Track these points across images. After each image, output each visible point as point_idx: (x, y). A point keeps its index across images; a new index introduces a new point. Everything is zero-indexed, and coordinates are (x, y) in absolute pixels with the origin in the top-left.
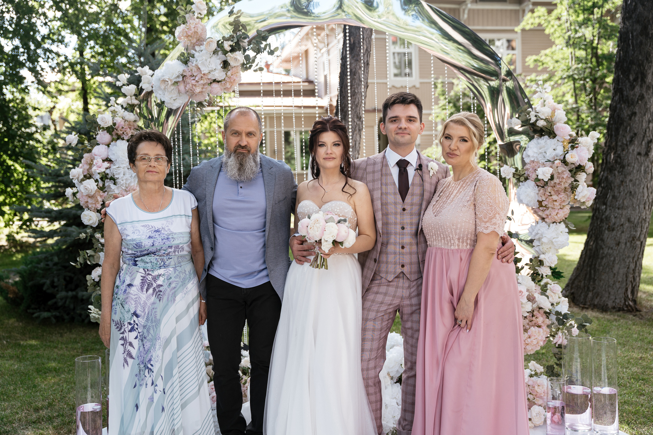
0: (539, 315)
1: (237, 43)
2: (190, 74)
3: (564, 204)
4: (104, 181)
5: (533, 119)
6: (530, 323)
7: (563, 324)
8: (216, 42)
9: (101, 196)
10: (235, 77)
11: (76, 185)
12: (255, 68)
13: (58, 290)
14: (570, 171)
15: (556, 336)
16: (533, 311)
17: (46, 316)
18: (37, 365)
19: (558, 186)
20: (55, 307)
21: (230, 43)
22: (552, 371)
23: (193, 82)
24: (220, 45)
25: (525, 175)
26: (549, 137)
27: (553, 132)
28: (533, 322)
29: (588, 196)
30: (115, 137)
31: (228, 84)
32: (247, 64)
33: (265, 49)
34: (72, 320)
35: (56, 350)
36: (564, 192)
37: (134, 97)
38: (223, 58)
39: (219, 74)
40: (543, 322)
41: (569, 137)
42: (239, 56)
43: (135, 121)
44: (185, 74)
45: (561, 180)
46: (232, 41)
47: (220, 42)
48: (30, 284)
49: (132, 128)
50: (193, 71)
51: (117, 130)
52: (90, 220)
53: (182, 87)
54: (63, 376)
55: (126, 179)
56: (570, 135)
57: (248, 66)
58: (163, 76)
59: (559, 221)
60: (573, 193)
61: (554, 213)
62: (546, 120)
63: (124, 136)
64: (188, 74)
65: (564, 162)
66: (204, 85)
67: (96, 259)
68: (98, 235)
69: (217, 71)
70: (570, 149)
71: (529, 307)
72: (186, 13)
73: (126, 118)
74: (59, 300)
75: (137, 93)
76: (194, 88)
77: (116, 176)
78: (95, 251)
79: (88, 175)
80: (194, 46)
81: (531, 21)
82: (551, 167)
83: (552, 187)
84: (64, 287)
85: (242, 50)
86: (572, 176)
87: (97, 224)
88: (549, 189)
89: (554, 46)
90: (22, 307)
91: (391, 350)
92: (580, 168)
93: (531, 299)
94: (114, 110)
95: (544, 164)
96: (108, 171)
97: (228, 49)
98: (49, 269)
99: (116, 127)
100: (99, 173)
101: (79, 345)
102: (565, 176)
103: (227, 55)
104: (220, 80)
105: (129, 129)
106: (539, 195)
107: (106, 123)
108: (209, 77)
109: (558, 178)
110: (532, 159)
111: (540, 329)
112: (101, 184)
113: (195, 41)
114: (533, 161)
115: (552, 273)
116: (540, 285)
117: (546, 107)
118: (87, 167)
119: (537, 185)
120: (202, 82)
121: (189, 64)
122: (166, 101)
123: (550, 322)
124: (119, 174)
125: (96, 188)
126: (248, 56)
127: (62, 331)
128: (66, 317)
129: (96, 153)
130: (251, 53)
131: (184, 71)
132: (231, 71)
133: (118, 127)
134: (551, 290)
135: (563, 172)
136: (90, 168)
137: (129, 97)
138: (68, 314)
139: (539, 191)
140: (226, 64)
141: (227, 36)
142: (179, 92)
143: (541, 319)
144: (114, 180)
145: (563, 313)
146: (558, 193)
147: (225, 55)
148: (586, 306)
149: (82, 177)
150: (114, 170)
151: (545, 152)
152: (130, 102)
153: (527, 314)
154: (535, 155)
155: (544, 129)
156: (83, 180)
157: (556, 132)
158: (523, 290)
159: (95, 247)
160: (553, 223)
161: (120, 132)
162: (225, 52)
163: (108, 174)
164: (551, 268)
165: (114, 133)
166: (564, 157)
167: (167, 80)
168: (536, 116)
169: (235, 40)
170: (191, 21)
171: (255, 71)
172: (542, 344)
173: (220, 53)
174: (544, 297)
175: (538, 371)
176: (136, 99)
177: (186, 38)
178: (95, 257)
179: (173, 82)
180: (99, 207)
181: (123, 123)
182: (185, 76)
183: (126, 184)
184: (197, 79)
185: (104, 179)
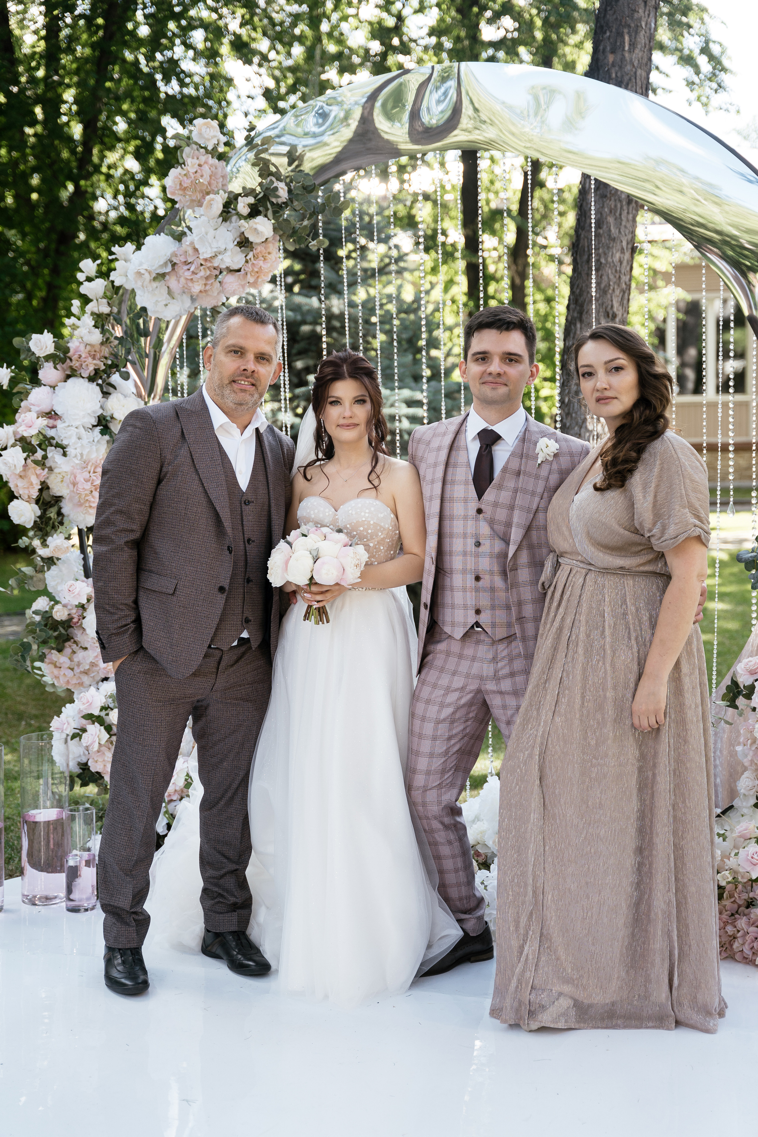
2: (183, 260)
4: (45, 450)
8: (221, 201)
9: (38, 476)
21: (251, 200)
23: (189, 274)
31: (249, 275)
37: (105, 301)
38: (240, 228)
39: (233, 258)
42: (263, 224)
44: (175, 261)
46: (256, 196)
49: (98, 356)
50: (188, 253)
51: (71, 360)
52: (23, 515)
53: (172, 282)
55: (83, 447)
58: (141, 264)
63: (82, 371)
64: (180, 259)
66: (207, 278)
68: (36, 543)
69: (229, 253)
75: (109, 294)
76: (190, 284)
77: (65, 442)
78: (35, 570)
87: (32, 524)
94: (74, 325)
96: (51, 433)
97: (245, 211)
99: (70, 355)
103: (243, 223)
104: (236, 267)
105: (90, 360)
107: (44, 349)
108: (216, 265)
113: (199, 196)
120: (202, 273)
121: (184, 240)
122: (148, 308)
124: (70, 437)
125: (23, 462)
126: (286, 222)
129: (32, 402)
131: (174, 254)
132: (254, 251)
133: (74, 355)
137: (95, 301)
140: (243, 241)
142: (170, 292)
144: (63, 448)
149: (12, 441)
150: (62, 432)
152: (96, 310)
161: (75, 364)
162: (239, 218)
163: (53, 438)
165: (64, 366)
167: (143, 271)
170: (191, 160)
176: (109, 304)
177: (181, 192)
178: (35, 579)
179: (154, 275)
180: (35, 494)
181: (82, 347)
182: (175, 263)
183: (82, 455)
184: (192, 269)
185: (43, 447)
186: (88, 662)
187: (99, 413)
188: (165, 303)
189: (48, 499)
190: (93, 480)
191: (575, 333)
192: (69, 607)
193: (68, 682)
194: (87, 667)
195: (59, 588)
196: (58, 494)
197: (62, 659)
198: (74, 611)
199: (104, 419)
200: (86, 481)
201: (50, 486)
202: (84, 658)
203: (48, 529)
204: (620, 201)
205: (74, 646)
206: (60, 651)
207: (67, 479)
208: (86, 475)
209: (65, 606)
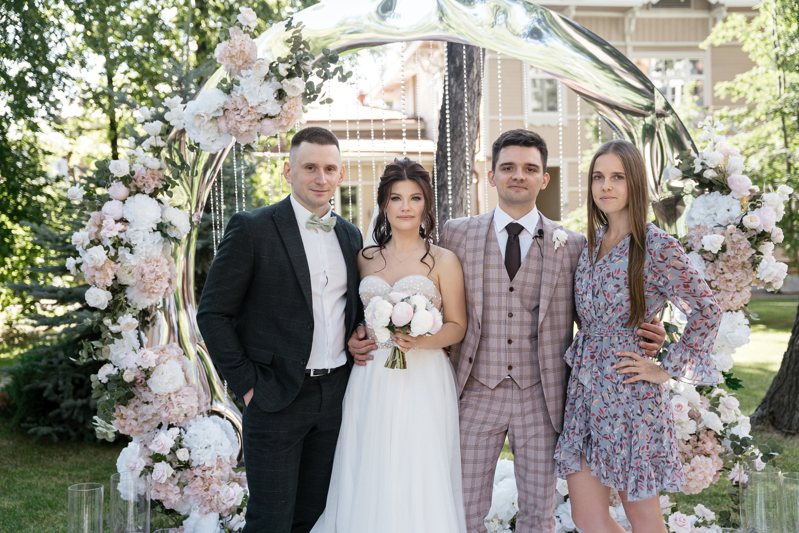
0: (707, 439)
1: (297, 65)
2: (233, 107)
3: (741, 285)
4: (117, 249)
5: (698, 169)
6: (694, 450)
7: (742, 452)
8: (268, 65)
9: (112, 269)
10: (293, 112)
11: (81, 254)
12: (322, 100)
13: (63, 398)
14: (750, 239)
15: (733, 469)
16: (699, 433)
17: (45, 433)
18: (28, 498)
19: (733, 261)
20: (59, 420)
21: (288, 66)
22: (728, 519)
23: (238, 118)
24: (273, 69)
25: (688, 245)
26: (721, 192)
27: (727, 186)
28: (699, 449)
29: (775, 275)
30: (134, 190)
31: (284, 120)
32: (311, 93)
33: (334, 73)
34: (81, 438)
35: (55, 479)
36: (742, 269)
37: (159, 137)
38: (278, 85)
39: (272, 107)
40: (713, 449)
41: (749, 193)
42: (299, 83)
43: (160, 169)
44: (226, 107)
45: (736, 252)
46: (290, 63)
47: (274, 65)
48: (26, 388)
49: (157, 178)
50: (238, 102)
51: (135, 180)
52: (97, 300)
53: (222, 123)
54: (61, 514)
55: (147, 246)
56: (751, 191)
57: (312, 96)
58: (198, 109)
59: (736, 309)
60: (754, 270)
61: (728, 298)
62: (716, 169)
63: (145, 189)
64: (230, 107)
65: (741, 227)
66: (252, 121)
67: (104, 354)
68: (107, 321)
69: (269, 103)
70: (749, 209)
71: (692, 427)
72: (230, 26)
73: (149, 165)
74: (64, 411)
75: (165, 132)
76: (239, 125)
77: (133, 242)
78: (103, 343)
79: (97, 241)
80: (239, 70)
81: (723, 33)
82: (723, 234)
83: (725, 261)
84: (71, 393)
85: (303, 75)
86: (752, 247)
87: (106, 306)
88: (721, 264)
89: (754, 68)
90: (14, 421)
91: (500, 483)
92: (764, 236)
93: (694, 416)
94: (133, 155)
95: (713, 230)
96: (122, 236)
97: (284, 73)
98: (53, 369)
99: (135, 177)
100: (110, 238)
101: (88, 471)
102: (742, 247)
103: (282, 82)
104: (273, 114)
105: (151, 180)
106: (707, 272)
107: (121, 171)
108: (259, 112)
109: (732, 248)
110: (698, 223)
111: (709, 460)
112: (112, 252)
113: (240, 62)
114: (699, 226)
115: (727, 381)
116: (709, 398)
117: (717, 151)
118: (95, 229)
119: (705, 259)
120: (249, 118)
121: (233, 93)
122: (201, 143)
123: (723, 450)
124: (137, 239)
125: (106, 257)
126: (311, 83)
127: (66, 453)
128: (73, 434)
129: (107, 212)
130: (315, 80)
131: (225, 103)
132: (288, 103)
133: (138, 177)
134: (724, 404)
135: (739, 241)
136: (99, 231)
137: (153, 137)
138: (76, 430)
139: (707, 267)
140: (281, 95)
141: (284, 56)
142: (219, 131)
143: (709, 445)
144: (130, 247)
145: (741, 438)
146: (733, 269)
147: (280, 81)
148: (792, 431)
149: (87, 242)
150: (131, 235)
151: (715, 214)
152: (154, 144)
153: (690, 438)
154: (702, 217)
155: (714, 182)
156: (88, 247)
157: (731, 186)
158: (682, 403)
159: (103, 336)
160: (728, 311)
161: (140, 184)
162: (280, 78)
163: (122, 239)
164: (723, 373)
165: (131, 185)
166: (741, 221)
167: (203, 115)
168: (702, 164)
169: (295, 62)
170: (236, 37)
171: (322, 103)
172: (710, 479)
173: (274, 79)
174: (713, 413)
175: (708, 519)
176: (162, 140)
177: (229, 59)
178: (103, 350)
179: (211, 117)
180: (110, 283)
181: (144, 171)
182: (226, 109)
183: (146, 252)
184: (242, 114)
185: (116, 246)
186: (151, 413)
187: (160, 221)
188: (213, 139)
189: (116, 287)
190: (157, 272)
191: (443, 177)
192: (134, 371)
193: (132, 430)
194: (150, 417)
195: (121, 356)
196: (125, 283)
197: (128, 411)
198: (138, 374)
199: (162, 226)
200: (152, 272)
201: (119, 277)
202: (147, 410)
203: (117, 310)
204: (474, 93)
205: (138, 402)
206: (125, 405)
207: (134, 270)
208: (152, 268)
209: (131, 369)
